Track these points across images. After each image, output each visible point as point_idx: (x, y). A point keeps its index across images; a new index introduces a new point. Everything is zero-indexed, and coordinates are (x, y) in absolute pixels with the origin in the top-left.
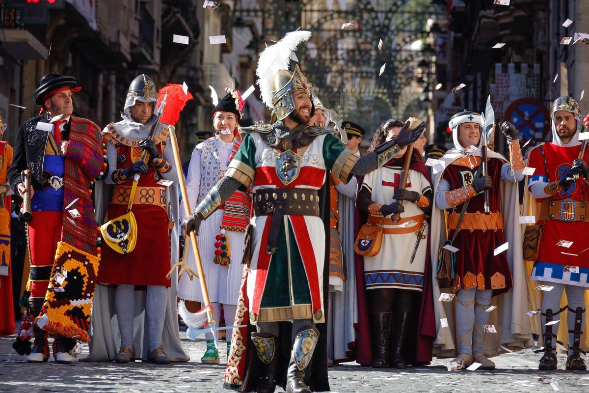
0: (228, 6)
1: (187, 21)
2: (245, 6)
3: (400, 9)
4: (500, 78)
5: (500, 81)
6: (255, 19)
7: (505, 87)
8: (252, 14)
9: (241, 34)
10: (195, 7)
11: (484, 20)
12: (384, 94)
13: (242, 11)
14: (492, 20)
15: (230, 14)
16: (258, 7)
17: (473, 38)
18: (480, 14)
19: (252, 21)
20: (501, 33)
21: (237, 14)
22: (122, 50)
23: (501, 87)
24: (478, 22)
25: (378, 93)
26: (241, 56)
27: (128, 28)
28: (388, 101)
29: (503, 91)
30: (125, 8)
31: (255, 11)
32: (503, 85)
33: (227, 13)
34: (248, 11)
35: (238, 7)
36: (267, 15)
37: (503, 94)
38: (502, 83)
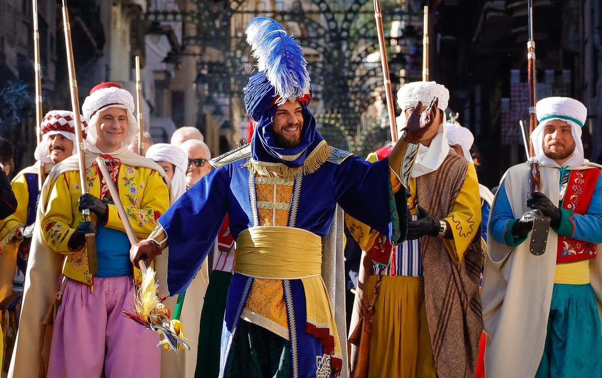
0: (140, 7)
1: (88, 26)
2: (161, 8)
3: (363, 9)
4: (517, 89)
5: (517, 94)
6: (172, 24)
7: (524, 101)
8: (170, 17)
9: (156, 43)
10: (99, 8)
11: (491, 14)
12: (337, 119)
13: (157, 13)
14: (501, 14)
15: (142, 17)
16: (176, 8)
17: (474, 39)
18: (485, 7)
19: (170, 26)
20: (515, 30)
21: (152, 18)
22: (8, 62)
23: (520, 101)
24: (482, 17)
25: (330, 118)
26: (156, 72)
27: (15, 34)
28: (343, 128)
29: (521, 106)
30: (10, 7)
31: (174, 13)
32: (522, 99)
33: (138, 17)
34: (165, 13)
35: (152, 9)
36: (189, 18)
37: (521, 111)
38: (520, 96)
